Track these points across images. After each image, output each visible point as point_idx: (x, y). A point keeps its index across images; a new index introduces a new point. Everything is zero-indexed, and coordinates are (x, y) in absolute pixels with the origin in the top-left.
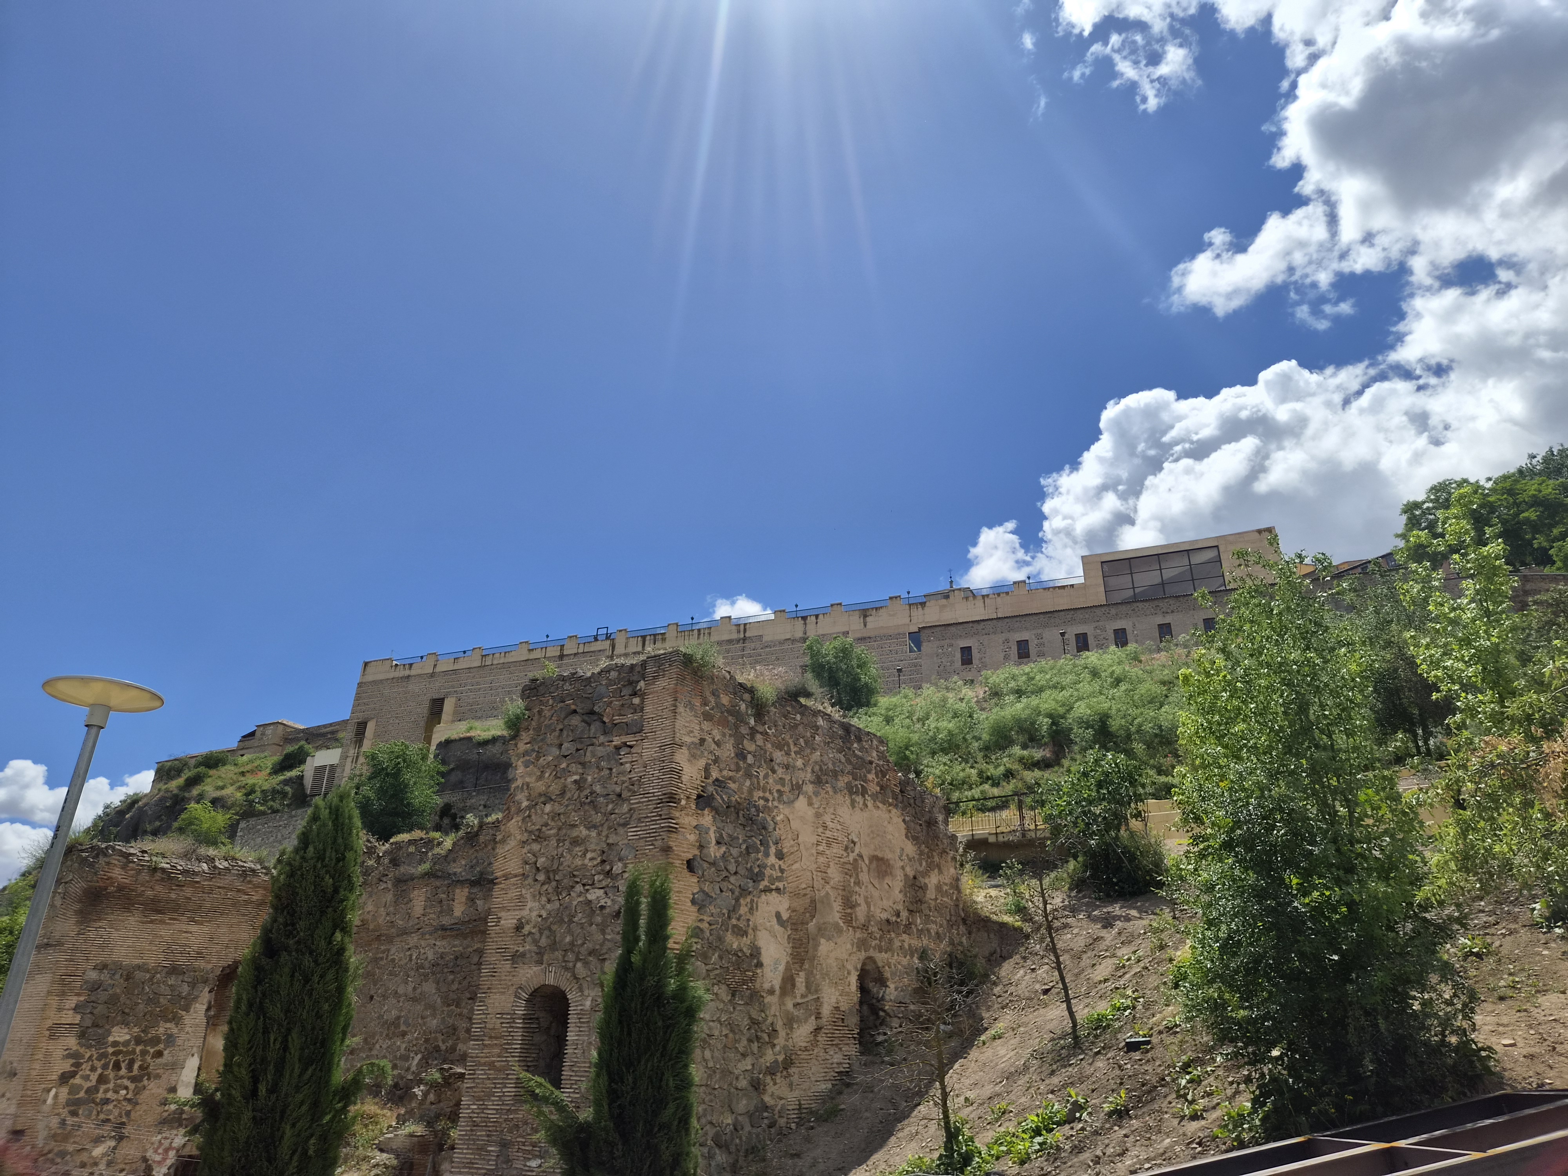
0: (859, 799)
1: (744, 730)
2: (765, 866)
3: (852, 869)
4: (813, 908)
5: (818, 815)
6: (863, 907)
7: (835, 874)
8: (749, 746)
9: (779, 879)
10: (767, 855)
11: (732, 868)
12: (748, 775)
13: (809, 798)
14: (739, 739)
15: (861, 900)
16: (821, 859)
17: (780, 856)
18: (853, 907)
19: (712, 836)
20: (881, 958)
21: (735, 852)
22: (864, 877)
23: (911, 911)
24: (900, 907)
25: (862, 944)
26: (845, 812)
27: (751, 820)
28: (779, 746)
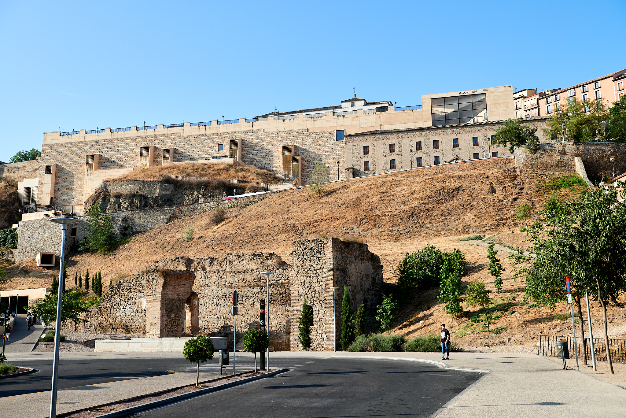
0: (363, 261)
1: (343, 252)
2: (347, 280)
3: (362, 278)
4: (355, 288)
5: (356, 267)
6: (364, 286)
7: (359, 280)
8: (344, 255)
9: (349, 283)
10: (347, 278)
11: (342, 282)
12: (344, 261)
13: (354, 264)
14: (342, 253)
15: (363, 285)
16: (356, 277)
17: (349, 278)
18: (362, 286)
19: (339, 276)
20: (367, 297)
21: (342, 278)
22: (364, 279)
23: (373, 286)
24: (371, 285)
25: (364, 294)
26: (360, 265)
27: (345, 271)
28: (348, 254)
